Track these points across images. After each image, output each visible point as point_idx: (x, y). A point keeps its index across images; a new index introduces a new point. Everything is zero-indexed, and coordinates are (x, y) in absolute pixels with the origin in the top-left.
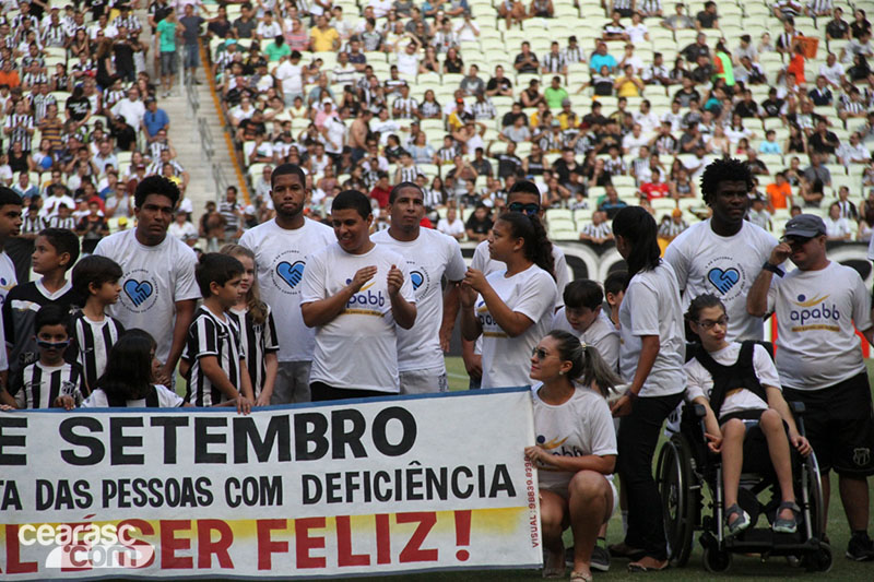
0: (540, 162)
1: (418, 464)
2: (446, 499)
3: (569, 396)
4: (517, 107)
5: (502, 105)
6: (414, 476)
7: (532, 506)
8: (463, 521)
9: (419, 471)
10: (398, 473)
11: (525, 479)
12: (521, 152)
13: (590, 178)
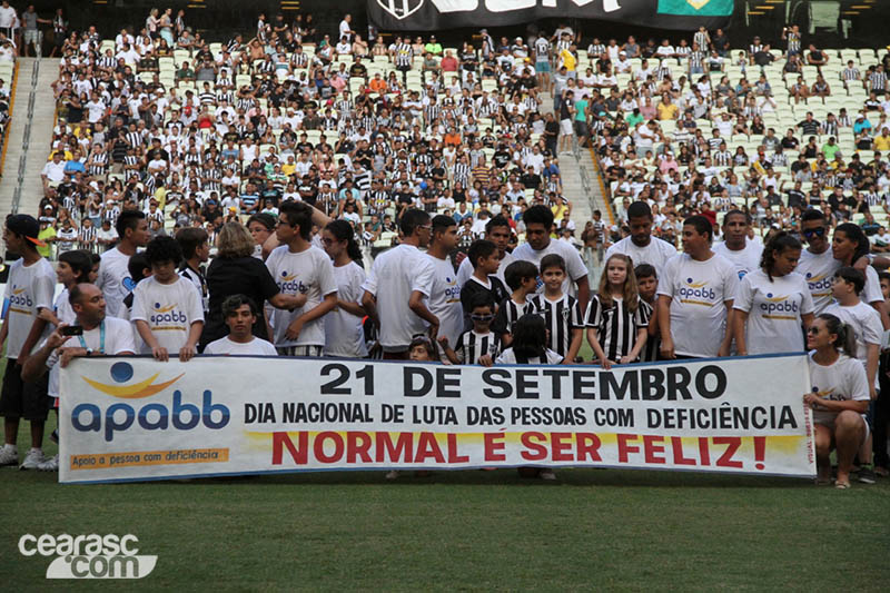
0: (818, 196)
1: (728, 404)
2: (747, 428)
3: (835, 360)
4: (801, 157)
5: (792, 155)
6: (725, 413)
7: (809, 435)
8: (760, 444)
9: (729, 410)
10: (714, 410)
11: (804, 416)
12: (805, 189)
13: (854, 207)
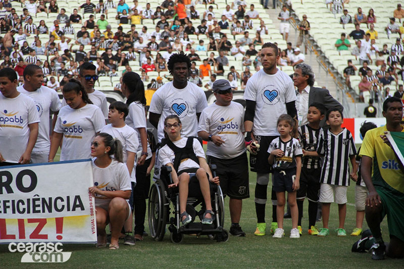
0: (96, 54)
1: (38, 196)
2: (51, 212)
3: (109, 164)
4: (83, 28)
5: (77, 27)
6: (36, 202)
7: (92, 215)
8: (59, 223)
9: (38, 199)
10: (28, 200)
11: (89, 202)
12: (86, 50)
13: (119, 62)
